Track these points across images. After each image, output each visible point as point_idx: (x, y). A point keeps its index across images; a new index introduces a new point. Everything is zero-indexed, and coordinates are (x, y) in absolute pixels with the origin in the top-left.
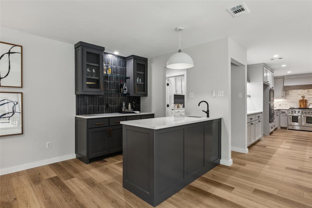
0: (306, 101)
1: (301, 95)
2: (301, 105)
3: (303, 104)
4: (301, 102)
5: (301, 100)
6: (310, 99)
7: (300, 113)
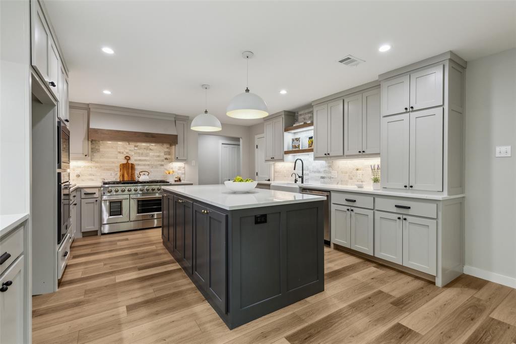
0: (132, 167)
1: (123, 153)
2: (123, 176)
3: (128, 174)
4: (124, 168)
5: (123, 164)
6: (140, 163)
7: (126, 192)
